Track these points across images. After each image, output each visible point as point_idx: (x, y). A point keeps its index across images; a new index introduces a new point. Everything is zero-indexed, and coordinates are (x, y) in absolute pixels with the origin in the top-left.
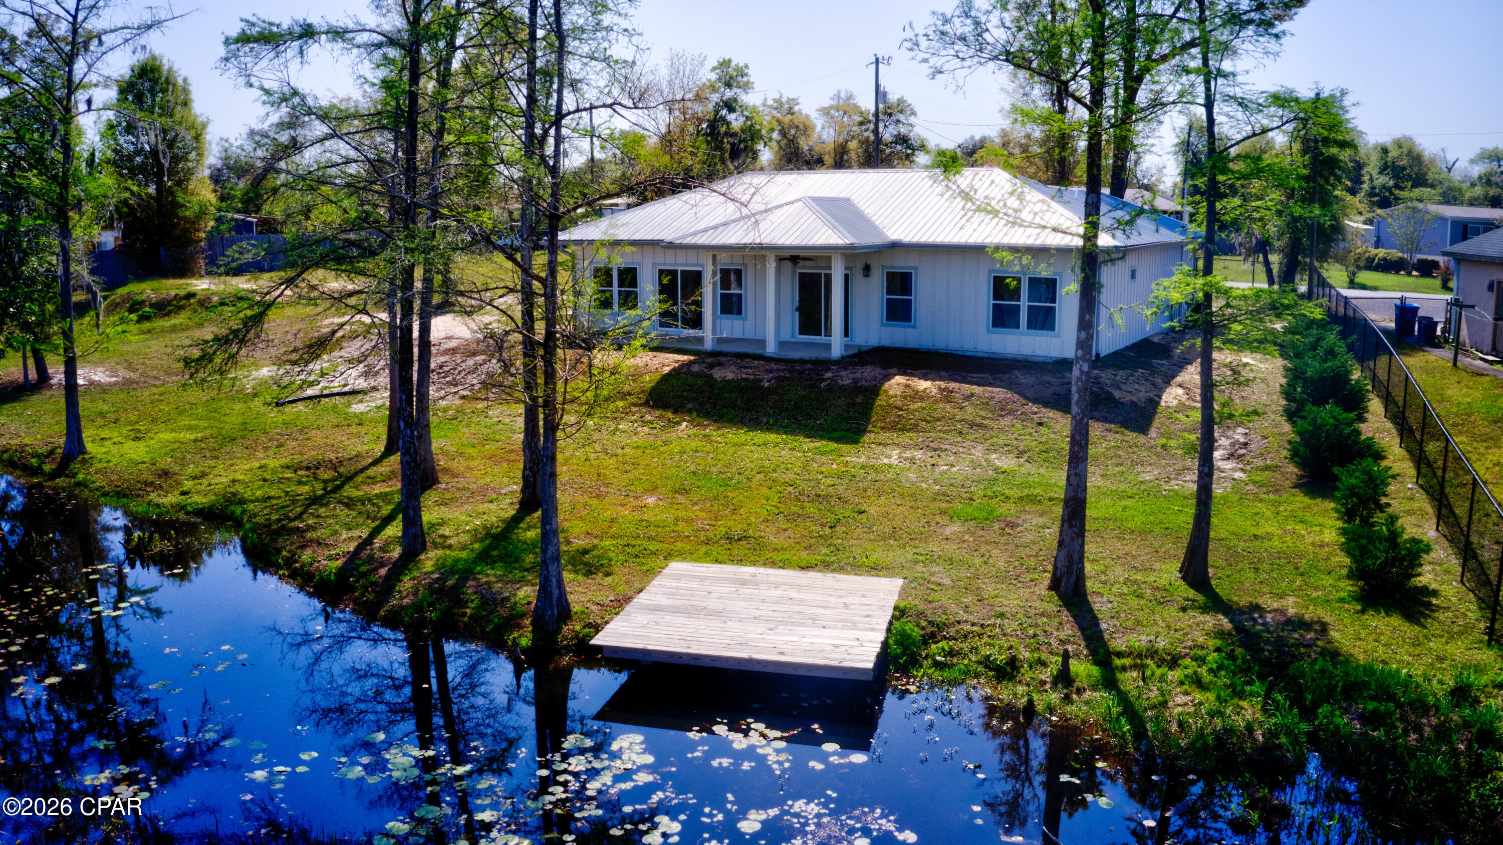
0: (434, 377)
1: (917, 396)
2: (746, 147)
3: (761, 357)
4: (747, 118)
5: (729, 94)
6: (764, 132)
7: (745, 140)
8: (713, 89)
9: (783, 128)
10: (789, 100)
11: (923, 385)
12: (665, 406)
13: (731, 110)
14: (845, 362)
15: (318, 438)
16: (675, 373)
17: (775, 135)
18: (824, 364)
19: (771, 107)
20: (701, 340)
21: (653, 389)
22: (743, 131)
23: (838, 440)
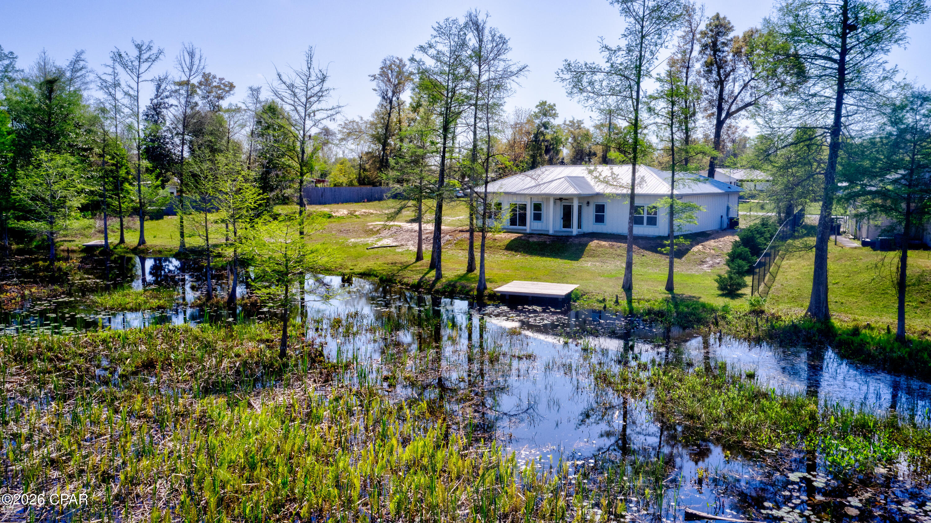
0: (424, 241)
1: (601, 246)
2: (553, 148)
3: (547, 235)
4: (554, 132)
5: (545, 120)
6: (563, 140)
7: (553, 144)
8: (536, 117)
9: (574, 137)
10: (578, 121)
11: (603, 243)
12: (512, 250)
13: (546, 128)
14: (578, 236)
15: (389, 257)
16: (515, 240)
17: (570, 140)
18: (571, 237)
19: (568, 125)
20: (526, 230)
21: (508, 244)
22: (552, 139)
23: (571, 260)
